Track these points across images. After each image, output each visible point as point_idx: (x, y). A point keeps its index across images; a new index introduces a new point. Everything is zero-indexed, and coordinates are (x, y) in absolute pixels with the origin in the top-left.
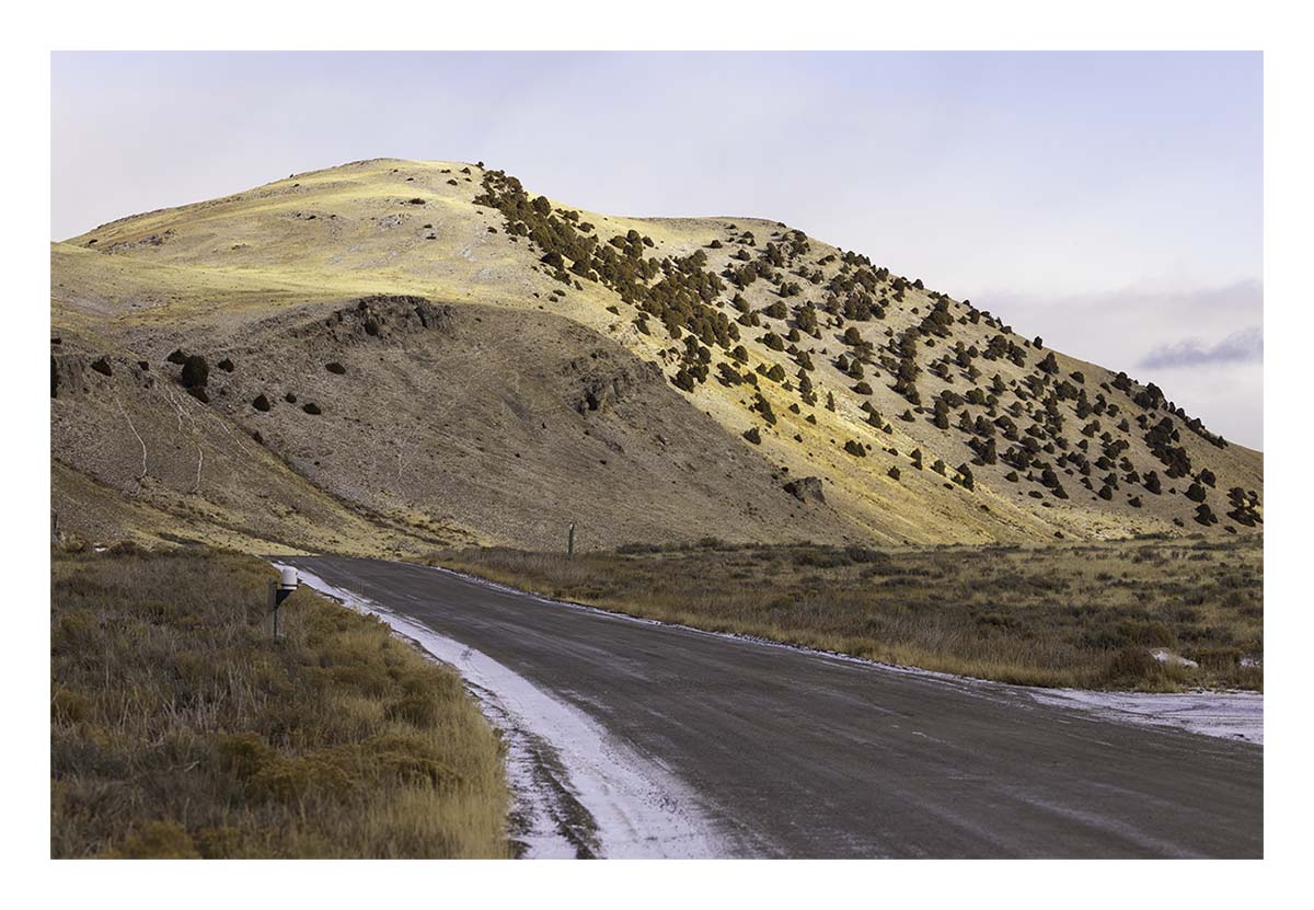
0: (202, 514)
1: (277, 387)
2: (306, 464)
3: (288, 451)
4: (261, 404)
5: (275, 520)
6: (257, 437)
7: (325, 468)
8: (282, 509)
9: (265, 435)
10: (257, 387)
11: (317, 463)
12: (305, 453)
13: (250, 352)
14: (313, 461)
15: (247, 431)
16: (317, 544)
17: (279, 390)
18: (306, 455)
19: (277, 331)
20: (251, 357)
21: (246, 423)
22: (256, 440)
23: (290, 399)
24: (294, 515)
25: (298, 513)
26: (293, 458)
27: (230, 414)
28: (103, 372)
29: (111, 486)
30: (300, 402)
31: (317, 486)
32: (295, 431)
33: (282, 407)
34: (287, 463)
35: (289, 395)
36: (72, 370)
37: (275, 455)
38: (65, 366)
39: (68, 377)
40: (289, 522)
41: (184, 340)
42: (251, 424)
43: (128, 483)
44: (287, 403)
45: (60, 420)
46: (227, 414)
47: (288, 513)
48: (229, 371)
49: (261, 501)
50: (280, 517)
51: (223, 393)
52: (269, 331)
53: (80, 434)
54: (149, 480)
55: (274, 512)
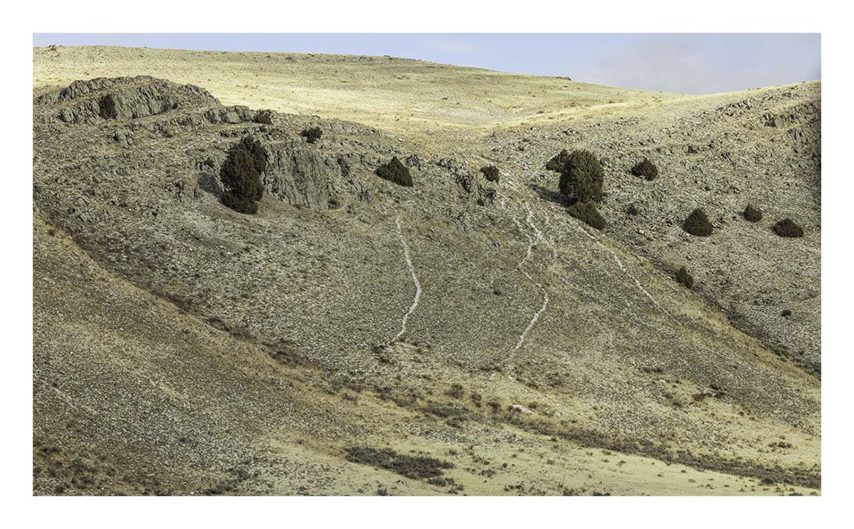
0: (495, 406)
1: (731, 199)
2: (766, 317)
3: (736, 297)
4: (697, 224)
5: (664, 411)
6: (683, 278)
7: (800, 319)
8: (686, 390)
9: (699, 273)
10: (696, 198)
11: (786, 314)
12: (765, 299)
13: (691, 150)
14: (780, 310)
15: (665, 268)
16: (741, 453)
17: (734, 203)
18: (768, 302)
19: (744, 120)
20: (693, 157)
21: (667, 257)
22: (679, 281)
23: (751, 215)
24: (711, 402)
25: (720, 396)
26: (745, 308)
27: (641, 244)
28: (395, 180)
29: (316, 364)
30: (768, 220)
31: (781, 352)
32: (752, 263)
33: (735, 229)
34: (735, 318)
35: (748, 208)
36: (301, 167)
37: (712, 303)
38: (285, 161)
39: (291, 178)
40: (695, 415)
41: (581, 139)
42: (676, 259)
43: (354, 356)
44: (744, 223)
45: (247, 250)
46: (636, 243)
47: (699, 398)
48: (649, 179)
49: (647, 379)
50: (677, 405)
51: (632, 211)
52: (729, 119)
53: (282, 273)
54: (403, 352)
55: (668, 396)
